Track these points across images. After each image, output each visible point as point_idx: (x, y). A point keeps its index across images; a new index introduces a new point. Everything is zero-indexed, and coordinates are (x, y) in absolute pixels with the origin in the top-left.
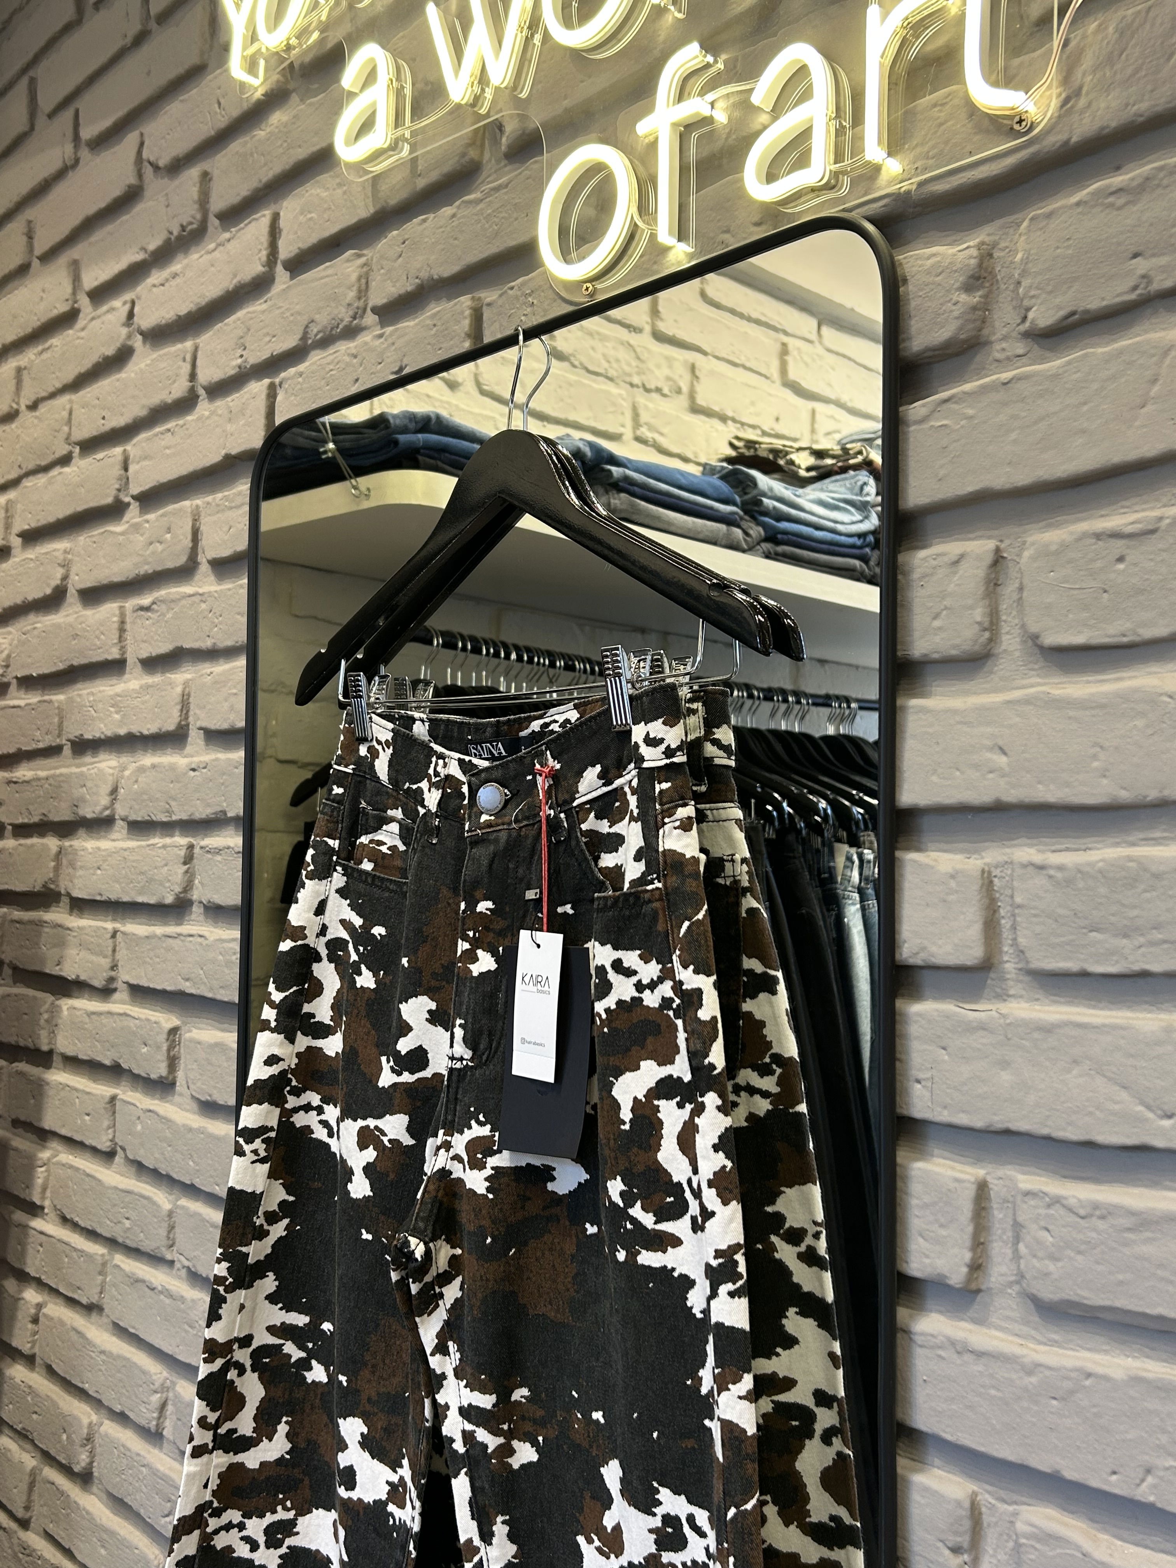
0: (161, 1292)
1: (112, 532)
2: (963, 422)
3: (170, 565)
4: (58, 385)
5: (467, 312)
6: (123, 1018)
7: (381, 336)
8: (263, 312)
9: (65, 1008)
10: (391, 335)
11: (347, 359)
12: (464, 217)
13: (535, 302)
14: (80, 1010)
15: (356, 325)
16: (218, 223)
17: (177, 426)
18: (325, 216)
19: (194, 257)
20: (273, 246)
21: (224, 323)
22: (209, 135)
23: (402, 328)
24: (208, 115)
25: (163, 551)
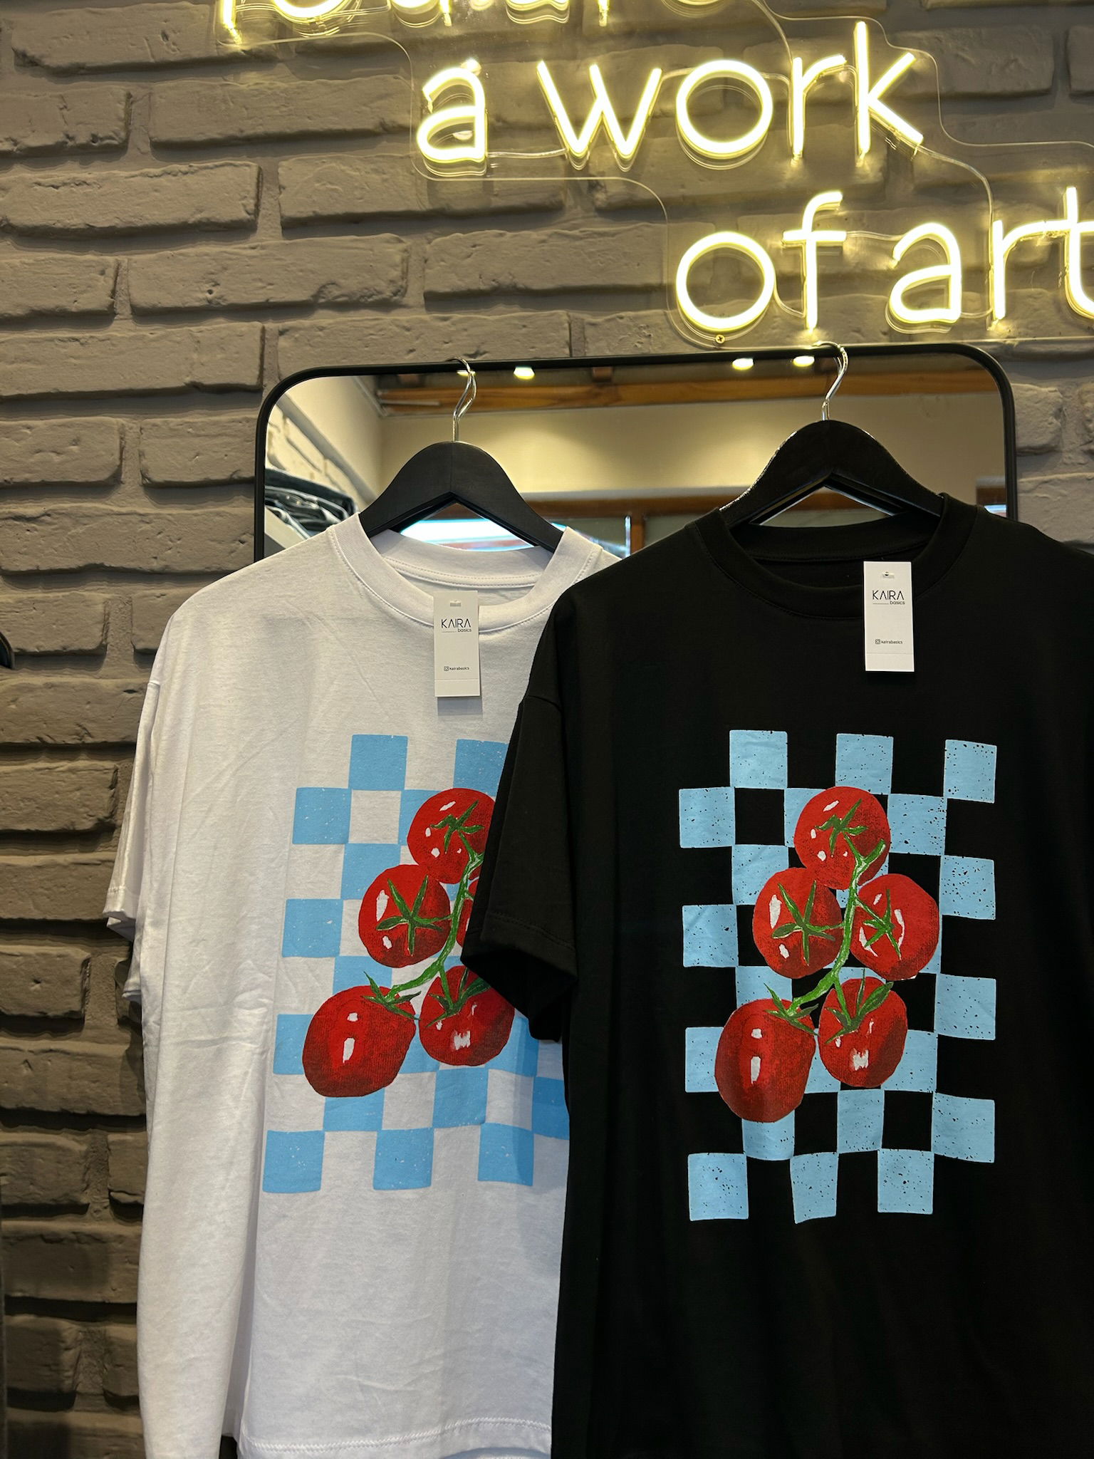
5: (566, 325)
7: (445, 319)
8: (252, 257)
10: (461, 321)
11: (398, 330)
12: (558, 245)
13: (652, 335)
15: (395, 301)
16: (149, 149)
17: (91, 337)
18: (356, 193)
19: (119, 174)
20: (258, 198)
21: (175, 252)
22: (145, 60)
23: (476, 318)
24: (145, 41)
25: (63, 462)
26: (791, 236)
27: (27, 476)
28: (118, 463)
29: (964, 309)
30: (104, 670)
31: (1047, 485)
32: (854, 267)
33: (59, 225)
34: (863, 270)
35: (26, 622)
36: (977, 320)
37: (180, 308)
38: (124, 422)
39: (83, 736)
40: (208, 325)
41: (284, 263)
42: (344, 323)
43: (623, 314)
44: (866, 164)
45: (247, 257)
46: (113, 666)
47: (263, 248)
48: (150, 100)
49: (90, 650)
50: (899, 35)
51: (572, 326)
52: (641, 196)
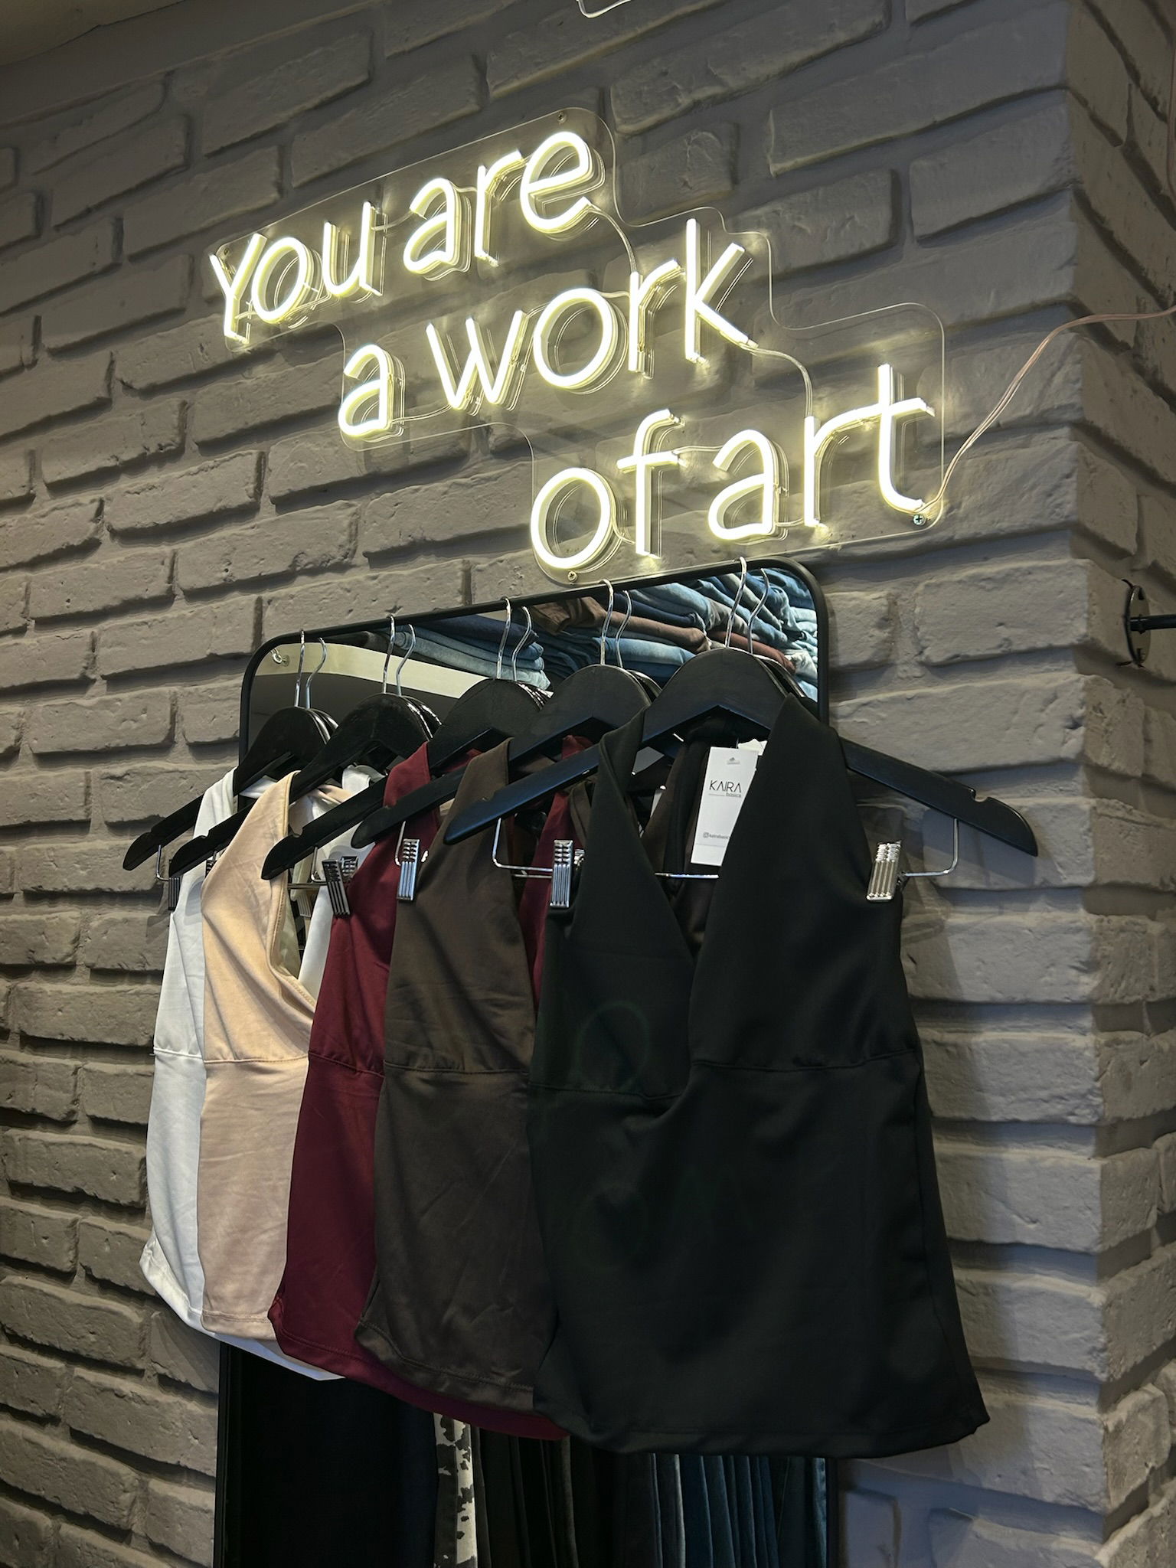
0: (133, 1399)
1: (77, 705)
2: (878, 722)
3: (146, 742)
4: (12, 562)
5: (460, 574)
6: (85, 1148)
7: (374, 578)
8: (252, 536)
9: (17, 1138)
10: (386, 578)
11: (341, 592)
12: (455, 495)
13: (523, 575)
14: (36, 1140)
15: (347, 563)
16: (196, 446)
17: (155, 620)
18: (316, 467)
19: (175, 474)
20: (258, 481)
21: (206, 538)
22: (190, 372)
23: (396, 575)
24: (190, 356)
25: (138, 729)
26: (623, 464)
27: (118, 741)
28: (169, 727)
29: (778, 518)
31: (866, 708)
32: (688, 482)
33: (139, 526)
36: (796, 527)
37: (207, 587)
38: (177, 690)
39: (145, 964)
40: (226, 600)
41: (271, 538)
42: (306, 590)
43: (502, 558)
45: (247, 536)
47: (259, 526)
51: (469, 571)
52: (515, 436)
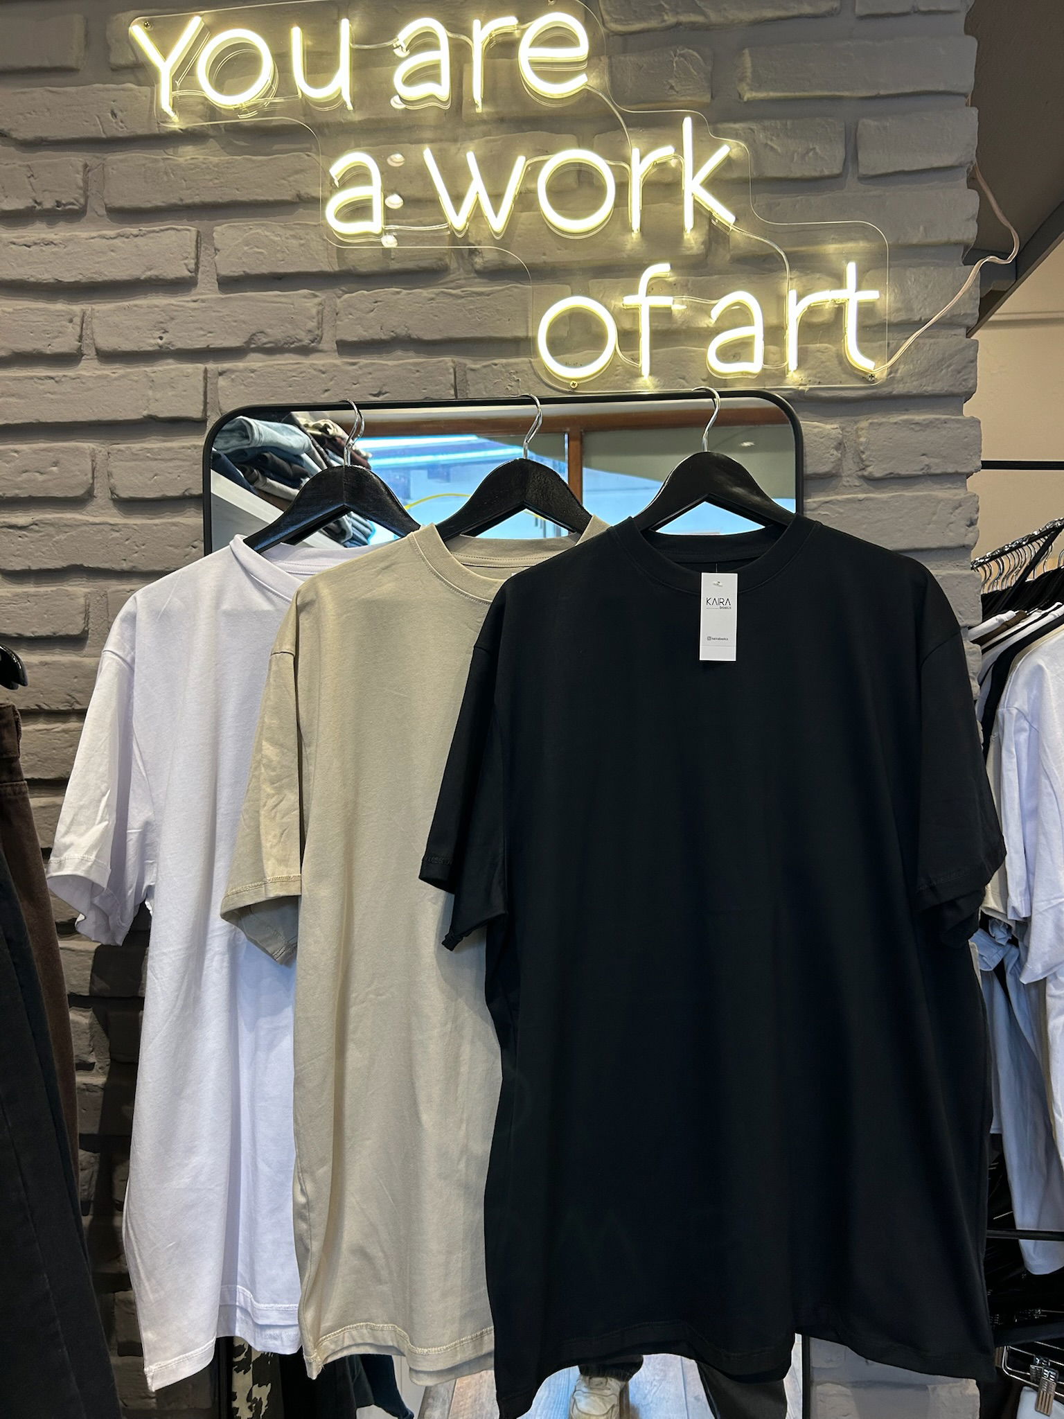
2: (837, 515)
3: (59, 494)
5: (450, 370)
7: (354, 364)
8: (196, 309)
10: (366, 366)
12: (444, 303)
13: (520, 380)
15: (313, 347)
16: (105, 213)
17: (64, 376)
18: (278, 255)
19: (81, 233)
20: (197, 257)
21: (128, 303)
22: (98, 135)
23: (379, 363)
24: (97, 119)
25: (44, 481)
26: (629, 301)
27: (17, 491)
28: (91, 481)
29: (765, 362)
30: (87, 650)
31: (828, 504)
32: (682, 324)
33: (32, 279)
34: (688, 327)
35: (22, 612)
36: (777, 370)
37: (136, 351)
38: (95, 447)
39: (73, 704)
40: (161, 366)
41: (221, 314)
42: (272, 366)
43: (496, 361)
44: (691, 238)
45: (188, 308)
46: (94, 647)
47: (203, 301)
48: (103, 169)
49: (75, 635)
50: (719, 126)
51: (457, 369)
52: (511, 262)
